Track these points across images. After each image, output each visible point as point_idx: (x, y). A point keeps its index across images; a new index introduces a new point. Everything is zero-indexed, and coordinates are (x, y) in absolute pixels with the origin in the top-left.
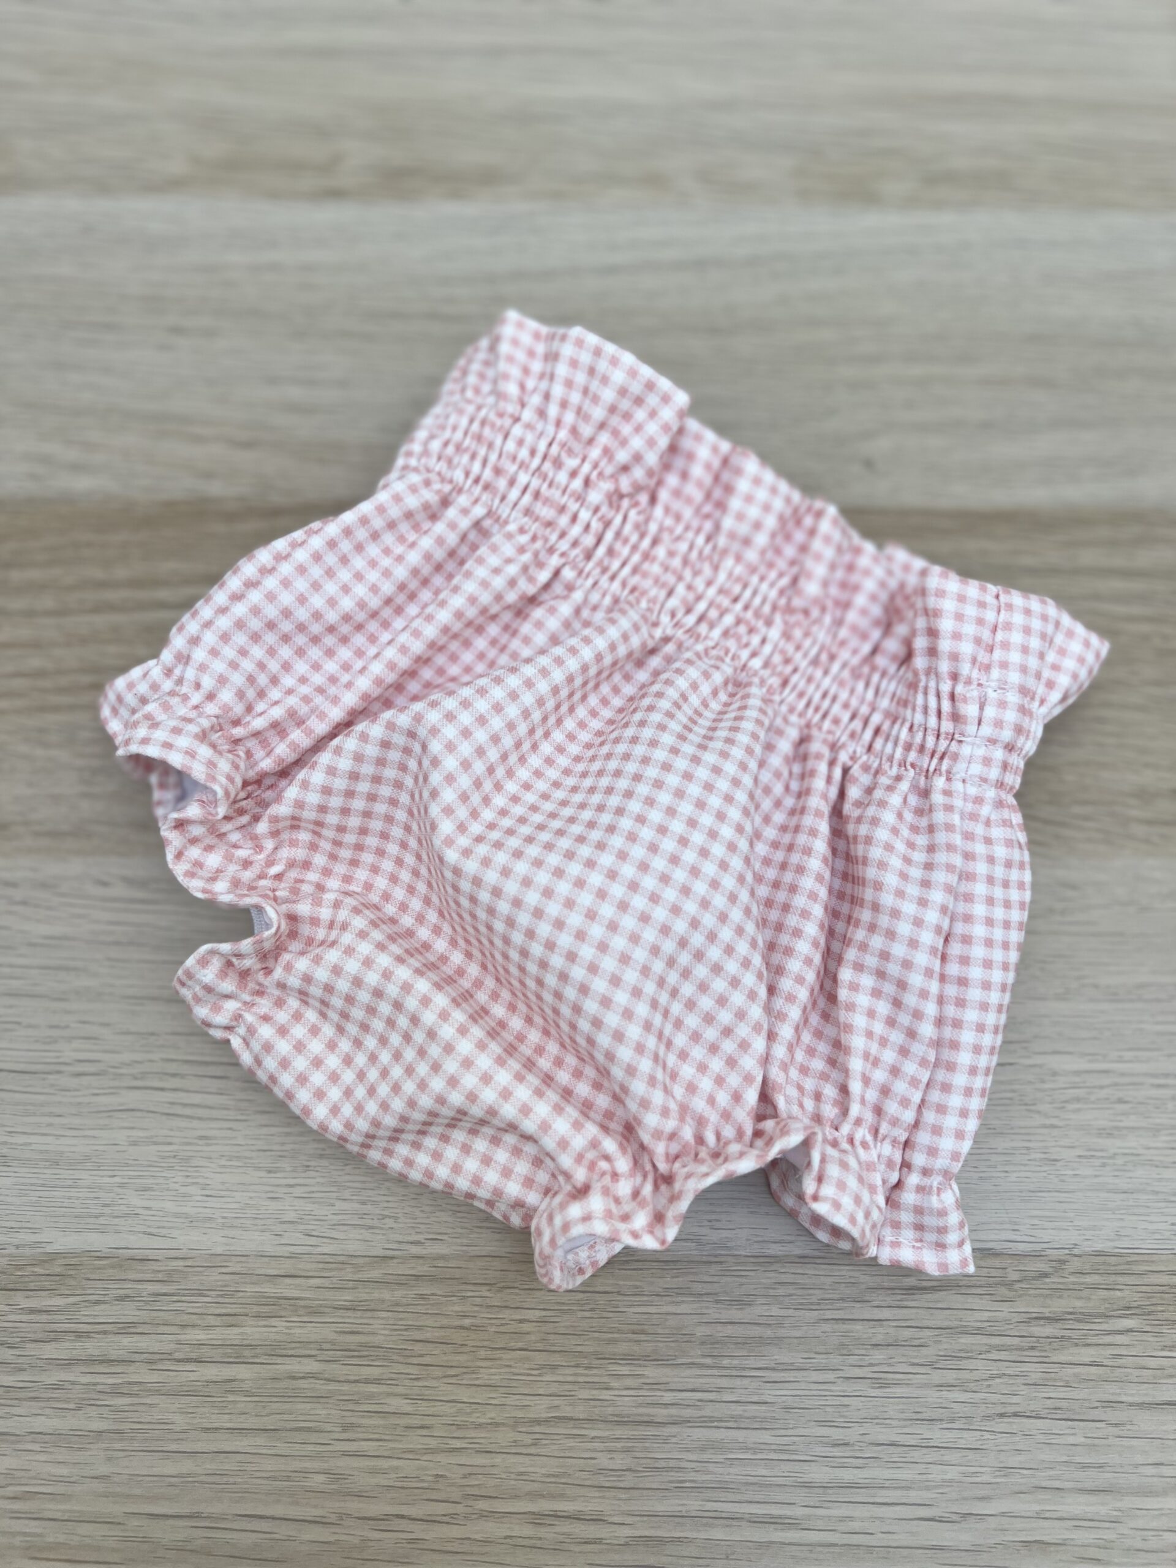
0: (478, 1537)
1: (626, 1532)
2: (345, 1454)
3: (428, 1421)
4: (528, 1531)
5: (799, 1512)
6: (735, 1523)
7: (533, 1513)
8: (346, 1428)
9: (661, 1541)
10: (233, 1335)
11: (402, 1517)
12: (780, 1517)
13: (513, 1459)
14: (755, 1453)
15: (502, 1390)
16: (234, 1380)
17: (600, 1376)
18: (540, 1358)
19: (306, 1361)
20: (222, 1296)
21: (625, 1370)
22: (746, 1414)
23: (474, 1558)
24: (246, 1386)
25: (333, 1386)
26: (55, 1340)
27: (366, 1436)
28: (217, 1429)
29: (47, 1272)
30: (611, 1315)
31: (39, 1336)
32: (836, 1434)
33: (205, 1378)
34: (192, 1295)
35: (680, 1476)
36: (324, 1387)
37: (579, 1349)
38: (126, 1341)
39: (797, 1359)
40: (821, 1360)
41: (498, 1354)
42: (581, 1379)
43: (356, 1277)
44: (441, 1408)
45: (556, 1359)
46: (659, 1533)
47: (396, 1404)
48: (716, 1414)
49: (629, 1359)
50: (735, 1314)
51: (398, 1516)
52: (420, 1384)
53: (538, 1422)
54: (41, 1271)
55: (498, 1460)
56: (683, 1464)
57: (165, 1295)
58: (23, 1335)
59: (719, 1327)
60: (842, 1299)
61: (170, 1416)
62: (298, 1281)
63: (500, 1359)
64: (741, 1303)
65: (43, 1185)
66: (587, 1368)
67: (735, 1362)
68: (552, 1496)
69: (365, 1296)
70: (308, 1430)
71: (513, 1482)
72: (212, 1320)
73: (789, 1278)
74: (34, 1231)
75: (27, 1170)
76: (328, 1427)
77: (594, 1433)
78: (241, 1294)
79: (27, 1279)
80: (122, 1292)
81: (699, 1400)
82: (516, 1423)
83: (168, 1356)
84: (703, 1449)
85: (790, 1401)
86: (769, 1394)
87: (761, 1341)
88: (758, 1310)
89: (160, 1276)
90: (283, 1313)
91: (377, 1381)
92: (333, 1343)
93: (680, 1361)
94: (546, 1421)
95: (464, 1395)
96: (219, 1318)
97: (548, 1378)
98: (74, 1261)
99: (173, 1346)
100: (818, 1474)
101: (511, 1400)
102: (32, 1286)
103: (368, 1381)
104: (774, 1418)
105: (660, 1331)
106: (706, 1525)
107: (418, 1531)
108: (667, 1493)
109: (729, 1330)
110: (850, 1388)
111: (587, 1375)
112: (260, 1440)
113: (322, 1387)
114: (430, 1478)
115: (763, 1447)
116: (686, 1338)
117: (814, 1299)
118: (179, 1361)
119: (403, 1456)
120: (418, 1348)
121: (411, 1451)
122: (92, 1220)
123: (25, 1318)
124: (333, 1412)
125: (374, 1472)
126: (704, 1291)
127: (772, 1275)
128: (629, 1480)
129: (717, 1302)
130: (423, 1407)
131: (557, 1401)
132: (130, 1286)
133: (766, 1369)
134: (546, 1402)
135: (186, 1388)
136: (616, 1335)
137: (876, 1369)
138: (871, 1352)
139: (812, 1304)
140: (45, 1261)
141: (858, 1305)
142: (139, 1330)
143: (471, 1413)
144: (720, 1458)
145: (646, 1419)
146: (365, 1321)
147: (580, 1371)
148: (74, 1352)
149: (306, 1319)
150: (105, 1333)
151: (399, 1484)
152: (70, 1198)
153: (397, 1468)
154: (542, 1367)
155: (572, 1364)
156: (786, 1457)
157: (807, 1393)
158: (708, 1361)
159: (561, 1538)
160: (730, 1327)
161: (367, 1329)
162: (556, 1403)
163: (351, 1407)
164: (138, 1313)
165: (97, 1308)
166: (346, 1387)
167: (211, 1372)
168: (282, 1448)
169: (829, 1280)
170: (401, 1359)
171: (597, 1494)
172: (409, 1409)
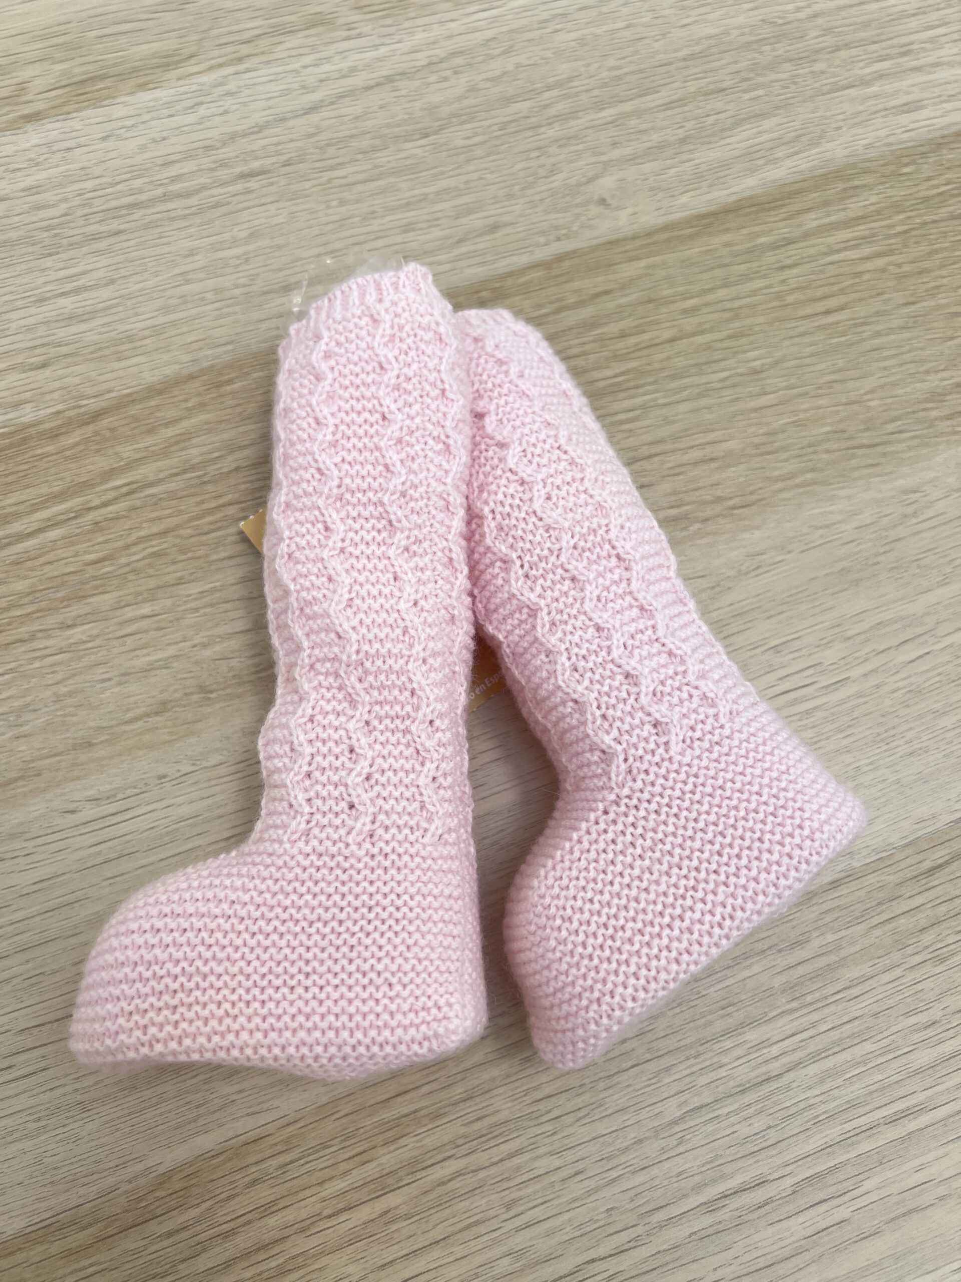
0: (666, 1247)
1: (789, 1182)
2: (518, 1230)
3: (580, 1166)
4: (707, 1220)
5: (921, 1097)
6: (874, 1131)
7: (705, 1203)
8: (509, 1206)
9: (820, 1176)
10: (370, 1170)
11: (593, 1261)
12: (908, 1109)
13: (666, 1165)
14: (866, 1064)
15: (632, 1109)
16: (389, 1211)
17: (711, 1058)
18: (653, 1067)
19: (446, 1163)
20: (345, 1140)
21: (728, 1044)
22: (845, 1035)
23: (670, 1266)
24: (403, 1210)
25: (482, 1174)
26: (204, 1250)
27: (531, 1205)
28: (392, 1262)
29: (169, 1192)
30: (695, 1003)
31: (187, 1253)
32: (923, 1018)
33: (361, 1222)
34: (317, 1151)
35: (813, 1112)
36: (475, 1179)
37: (682, 1043)
38: (272, 1221)
39: (865, 969)
40: (886, 962)
41: (615, 1079)
42: (694, 1069)
43: (460, 1069)
44: (584, 1150)
45: (667, 1061)
46: (818, 1169)
47: (544, 1165)
48: (820, 1047)
49: (727, 1033)
50: (800, 954)
51: (589, 1262)
52: (559, 1136)
53: (675, 1122)
54: (163, 1194)
55: (655, 1171)
56: (811, 1102)
57: (291, 1162)
58: (170, 1260)
59: (791, 972)
60: (880, 904)
61: (343, 1270)
62: (408, 1096)
63: (618, 1083)
64: (800, 943)
65: (130, 1114)
66: (696, 1057)
67: (817, 995)
68: (714, 1181)
69: (476, 1082)
70: (477, 1223)
71: (675, 1185)
72: (344, 1166)
73: (830, 905)
74: (140, 1159)
75: (107, 1107)
76: (492, 1213)
77: (725, 1110)
78: (362, 1131)
79: (152, 1207)
80: (247, 1179)
81: (802, 1041)
82: (656, 1132)
83: (319, 1217)
84: (822, 1081)
85: (875, 1008)
86: (855, 1009)
87: (830, 968)
88: (816, 943)
89: (279, 1148)
90: (407, 1130)
91: (518, 1152)
92: (464, 1136)
93: (771, 1015)
94: (681, 1119)
95: (602, 1128)
96: (351, 1161)
97: (667, 1081)
98: (191, 1170)
99: (319, 1205)
100: (923, 1058)
101: (644, 1114)
102: (159, 1211)
103: (511, 1156)
104: (868, 1028)
105: (743, 997)
106: (853, 1144)
107: (612, 1266)
108: (809, 1133)
109: (800, 970)
110: (917, 974)
111: (698, 1063)
112: (436, 1253)
113: (469, 1181)
114: (603, 1216)
115: (869, 1056)
116: (768, 993)
117: (857, 914)
118: (329, 1217)
119: (572, 1206)
120: (542, 1106)
121: (575, 1200)
122: (193, 1125)
123: (165, 1243)
124: (492, 1197)
125: (550, 1234)
126: (766, 947)
127: (815, 908)
128: (773, 1136)
129: (780, 951)
130: (570, 1156)
131: (683, 1098)
132: (254, 1169)
133: (845, 989)
134: (673, 1103)
135: (346, 1239)
136: (709, 1017)
137: (931, 949)
138: (922, 937)
139: (857, 918)
140: (160, 1184)
141: (893, 903)
142: (280, 1206)
143: (614, 1142)
144: (840, 1081)
145: (763, 1078)
146: (484, 1104)
147: (692, 1061)
148: (227, 1254)
149: (430, 1126)
150: (249, 1222)
151: (579, 1233)
152: (162, 1114)
153: (569, 1220)
154: (659, 1072)
155: (683, 1058)
156: (891, 1056)
157: (885, 994)
158: (794, 1005)
159: (738, 1213)
160: (799, 968)
161: (490, 1110)
162: (683, 1099)
163: (505, 1185)
164: (274, 1190)
165: (233, 1203)
166: (493, 1170)
167: (365, 1213)
168: (459, 1251)
169: (861, 893)
170: (532, 1123)
171: (751, 1161)
172: (557, 1163)
